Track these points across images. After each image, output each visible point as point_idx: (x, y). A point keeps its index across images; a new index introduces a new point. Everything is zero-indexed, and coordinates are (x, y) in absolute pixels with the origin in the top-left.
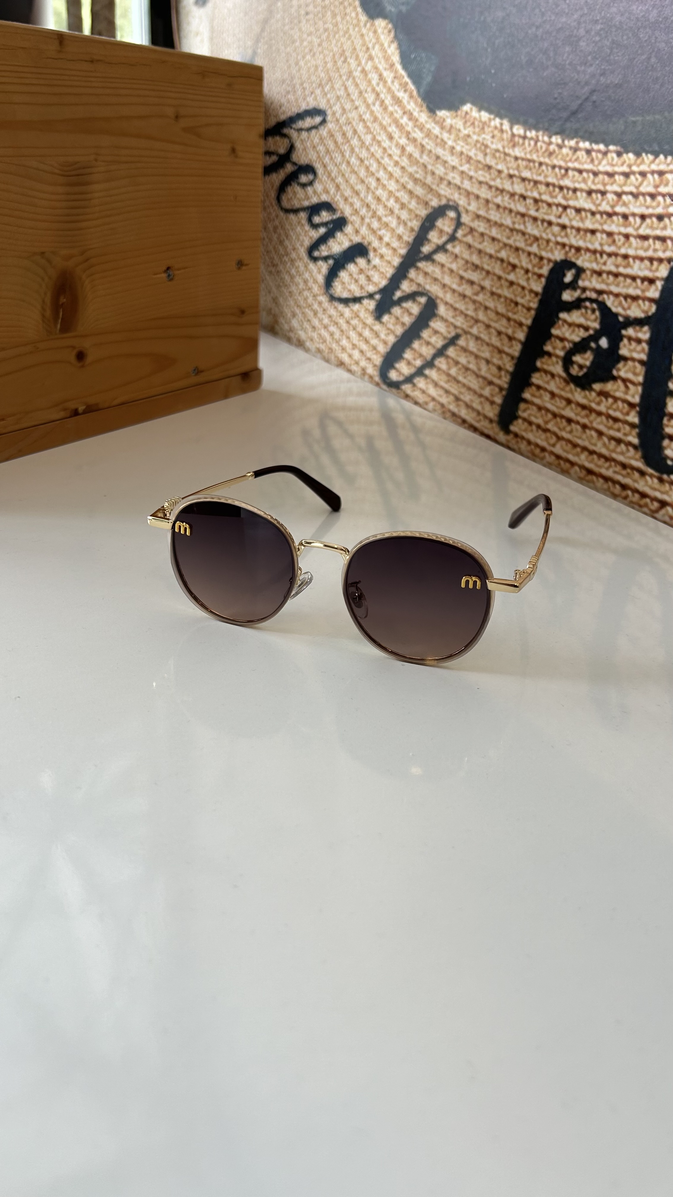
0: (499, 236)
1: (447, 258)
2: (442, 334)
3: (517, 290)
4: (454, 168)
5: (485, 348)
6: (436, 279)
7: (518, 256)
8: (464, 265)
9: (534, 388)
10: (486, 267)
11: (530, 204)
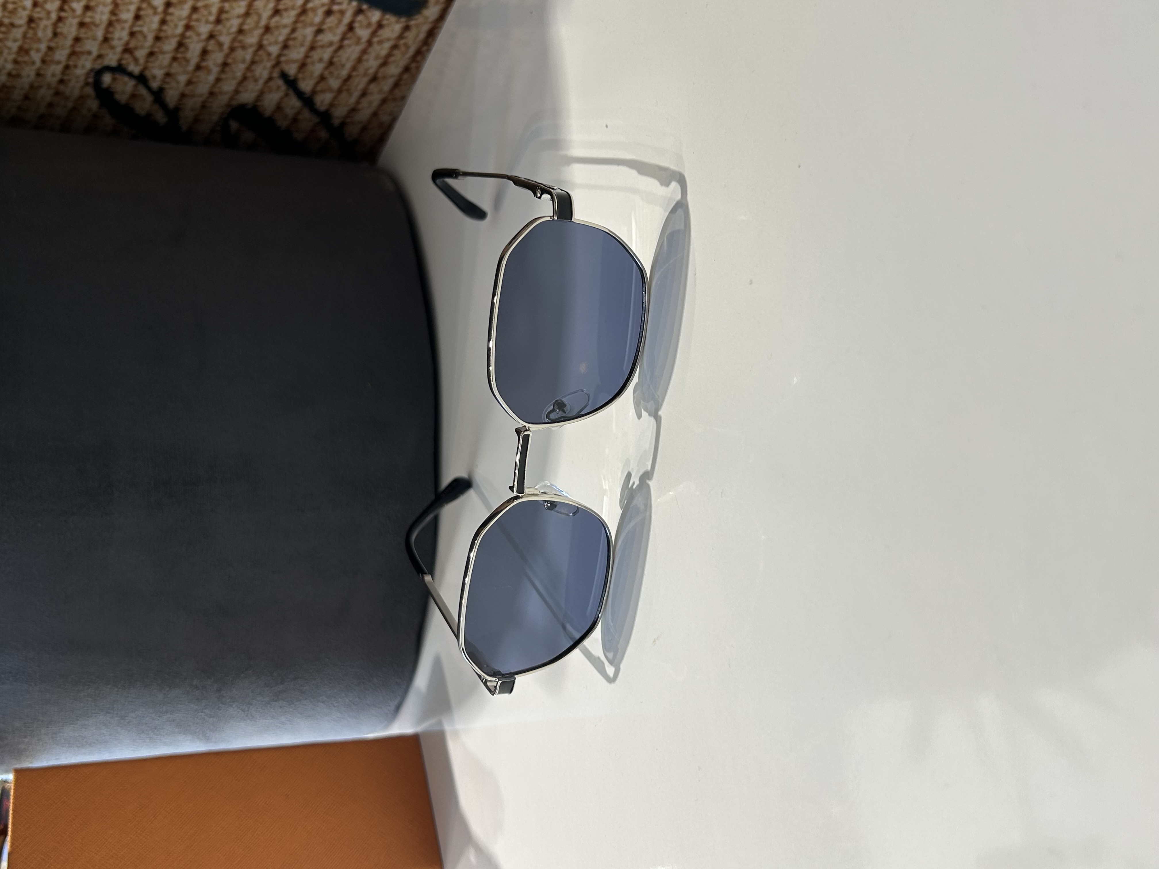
1: (171, 88)
2: (282, 99)
4: (38, 75)
5: (298, 34)
8: (180, 64)
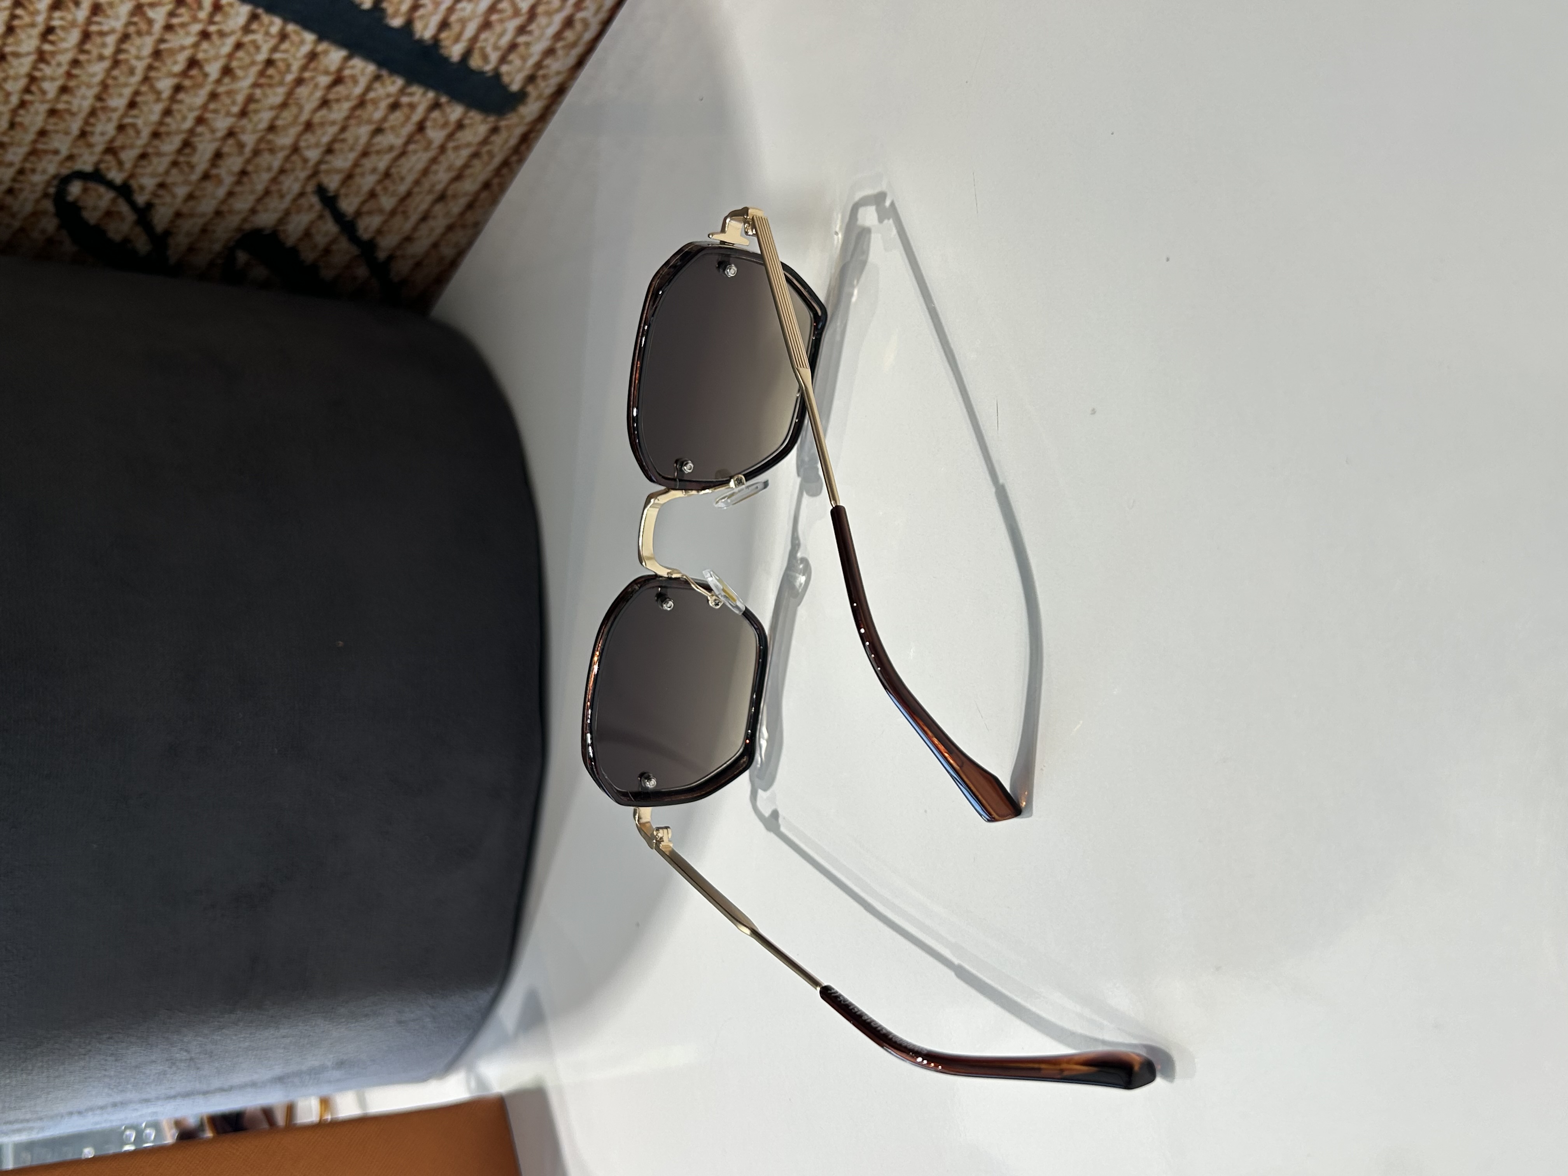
0: (127, 92)
1: (164, 204)
2: (312, 223)
3: (241, 59)
5: (347, 135)
6: (204, 230)
7: (172, 52)
8: (182, 171)
9: (443, 35)
10: (188, 124)
11: (62, 18)
